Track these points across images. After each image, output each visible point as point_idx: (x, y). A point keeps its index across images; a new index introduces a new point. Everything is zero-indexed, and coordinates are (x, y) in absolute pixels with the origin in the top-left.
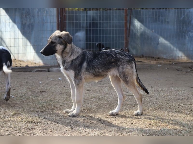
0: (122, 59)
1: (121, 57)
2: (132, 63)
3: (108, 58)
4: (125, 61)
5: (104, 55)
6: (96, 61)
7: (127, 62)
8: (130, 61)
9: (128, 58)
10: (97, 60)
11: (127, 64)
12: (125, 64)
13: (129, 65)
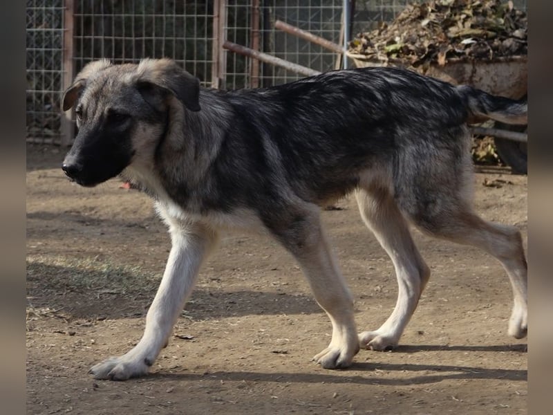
0: (416, 116)
1: (412, 105)
2: (460, 133)
3: (353, 103)
4: (430, 123)
5: (329, 92)
6: (303, 121)
7: (435, 128)
8: (449, 125)
9: (444, 113)
10: (304, 118)
11: (436, 138)
12: (429, 137)
13: (445, 145)
